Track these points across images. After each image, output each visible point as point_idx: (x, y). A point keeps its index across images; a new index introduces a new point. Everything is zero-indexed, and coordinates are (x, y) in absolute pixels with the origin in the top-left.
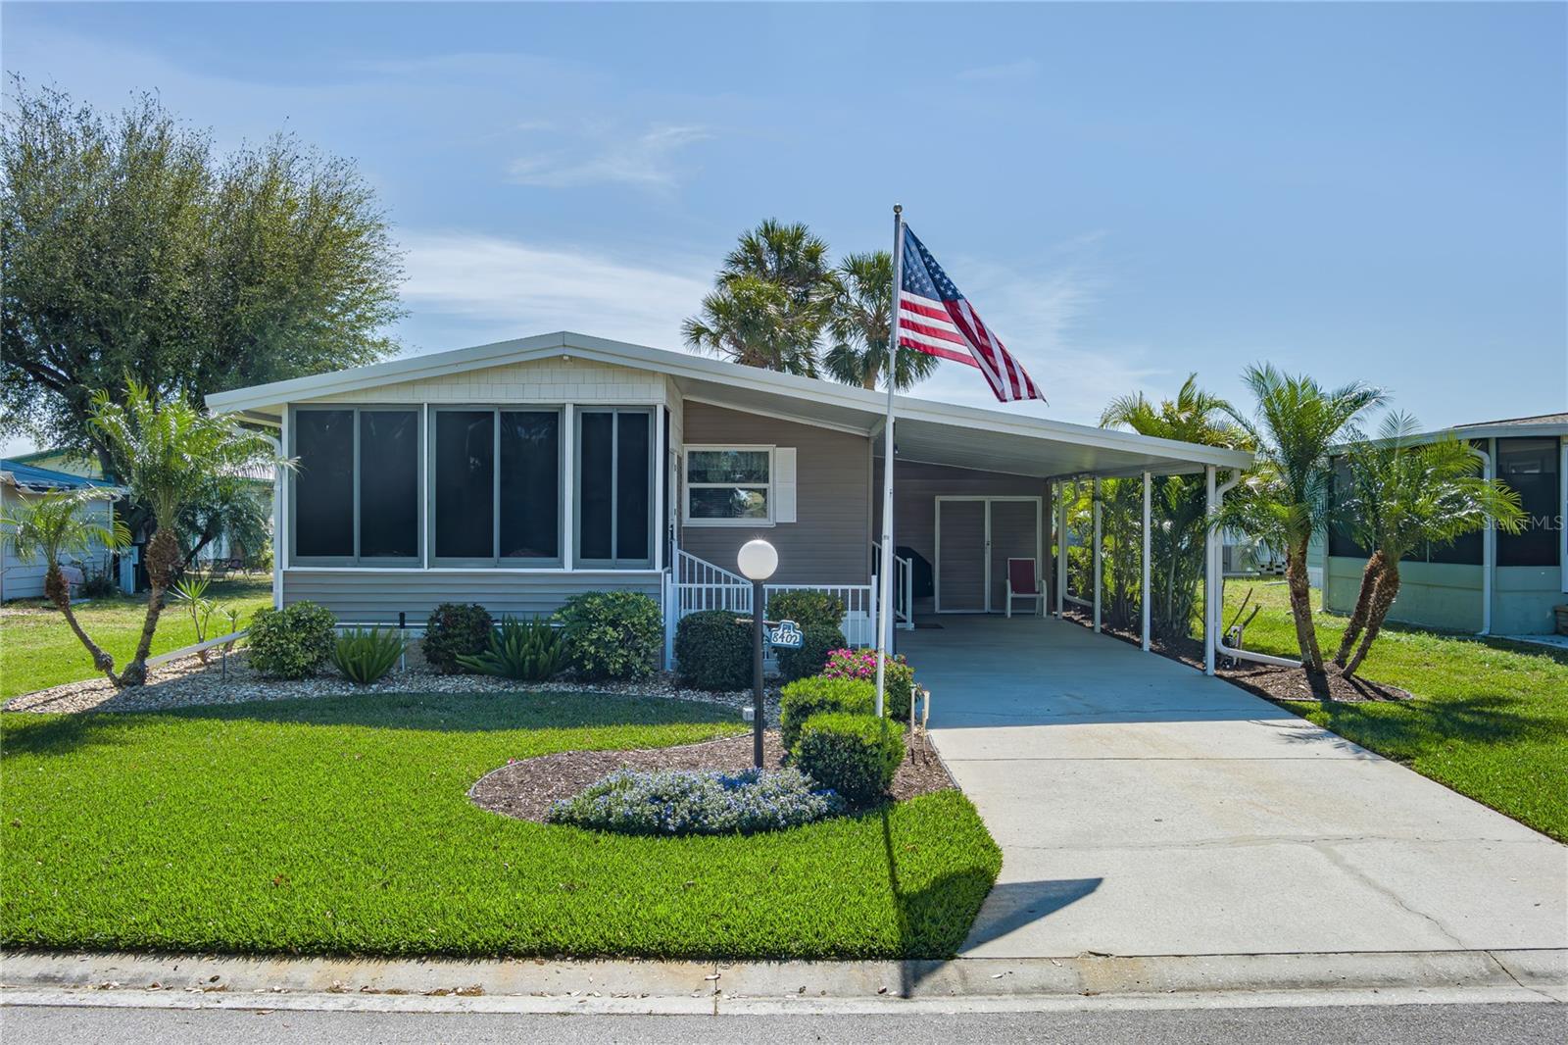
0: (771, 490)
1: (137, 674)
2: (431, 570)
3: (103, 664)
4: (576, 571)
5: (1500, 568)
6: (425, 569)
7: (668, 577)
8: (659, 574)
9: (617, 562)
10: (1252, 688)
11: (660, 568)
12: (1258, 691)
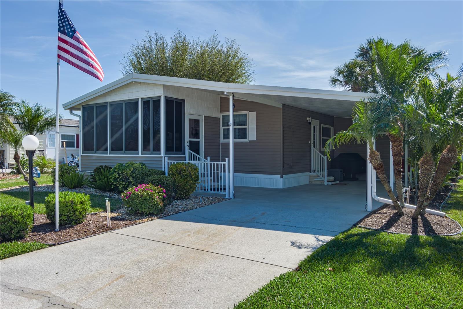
0: (248, 128)
7: (166, 158)
8: (162, 157)
9: (152, 153)
10: (364, 219)
11: (163, 155)
12: (361, 221)
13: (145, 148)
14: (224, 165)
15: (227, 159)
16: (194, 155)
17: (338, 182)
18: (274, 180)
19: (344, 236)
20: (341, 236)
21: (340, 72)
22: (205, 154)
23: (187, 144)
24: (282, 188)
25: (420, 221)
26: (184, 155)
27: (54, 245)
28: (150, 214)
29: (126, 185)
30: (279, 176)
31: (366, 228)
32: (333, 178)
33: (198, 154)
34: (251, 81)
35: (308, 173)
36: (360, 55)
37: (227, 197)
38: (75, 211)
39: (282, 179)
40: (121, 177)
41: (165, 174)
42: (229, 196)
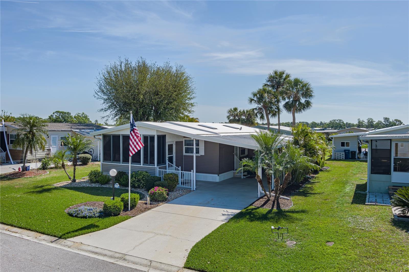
0: (200, 148)
1: (74, 181)
2: (122, 164)
3: (70, 178)
4: (143, 166)
5: (371, 174)
6: (121, 164)
7: (158, 168)
8: (155, 168)
9: (149, 165)
10: (255, 201)
11: (156, 166)
12: (254, 203)
13: (145, 162)
14: (191, 173)
15: (192, 171)
16: (170, 164)
17: (249, 175)
18: (214, 177)
19: (245, 210)
20: (244, 210)
21: (255, 95)
22: (176, 163)
23: (167, 159)
24: (218, 181)
25: (276, 203)
26: (166, 165)
27: (134, 217)
28: (162, 201)
29: (139, 184)
30: (217, 175)
31: (255, 206)
32: (247, 173)
33: (172, 163)
34: (193, 94)
35: (233, 171)
36: (269, 81)
37: (192, 189)
38: (135, 202)
39: (218, 176)
40: (137, 180)
41: (161, 180)
42: (193, 189)
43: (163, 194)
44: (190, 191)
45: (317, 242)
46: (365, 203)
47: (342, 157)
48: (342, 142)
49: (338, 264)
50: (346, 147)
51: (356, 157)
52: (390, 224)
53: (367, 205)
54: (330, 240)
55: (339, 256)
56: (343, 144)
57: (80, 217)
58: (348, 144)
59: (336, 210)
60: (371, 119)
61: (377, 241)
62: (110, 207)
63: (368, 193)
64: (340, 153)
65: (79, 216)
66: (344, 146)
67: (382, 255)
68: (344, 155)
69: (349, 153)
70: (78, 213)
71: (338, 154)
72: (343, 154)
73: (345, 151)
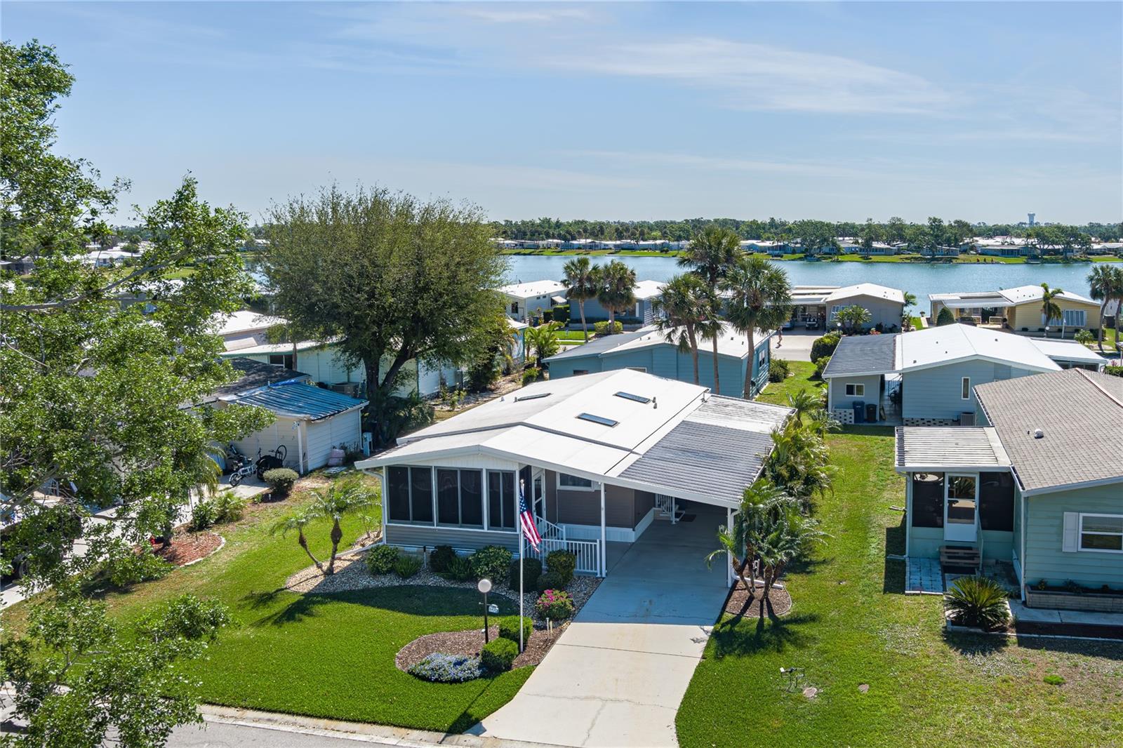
1: (331, 569)
2: (437, 527)
4: (489, 531)
6: (435, 527)
8: (518, 534)
10: (728, 600)
12: (726, 603)
13: (494, 523)
14: (595, 546)
16: (538, 519)
18: (626, 533)
20: (718, 626)
23: (534, 510)
24: (633, 541)
25: (765, 604)
27: (538, 665)
28: (564, 618)
30: (632, 529)
31: (731, 613)
33: (541, 515)
35: (653, 509)
37: (599, 575)
39: (634, 532)
42: (601, 573)
43: (565, 605)
44: (597, 581)
45: (846, 687)
46: (905, 590)
47: (848, 420)
48: (847, 386)
49: (879, 724)
50: (855, 396)
51: (878, 418)
52: (942, 638)
53: (908, 595)
54: (863, 680)
55: (878, 710)
56: (850, 390)
57: (446, 682)
58: (860, 389)
59: (863, 612)
60: (899, 220)
61: (924, 675)
62: (500, 656)
63: (907, 560)
64: (845, 412)
65: (443, 679)
66: (852, 394)
67: (931, 702)
68: (853, 416)
69: (862, 409)
70: (439, 674)
71: (840, 414)
72: (851, 414)
73: (855, 405)
